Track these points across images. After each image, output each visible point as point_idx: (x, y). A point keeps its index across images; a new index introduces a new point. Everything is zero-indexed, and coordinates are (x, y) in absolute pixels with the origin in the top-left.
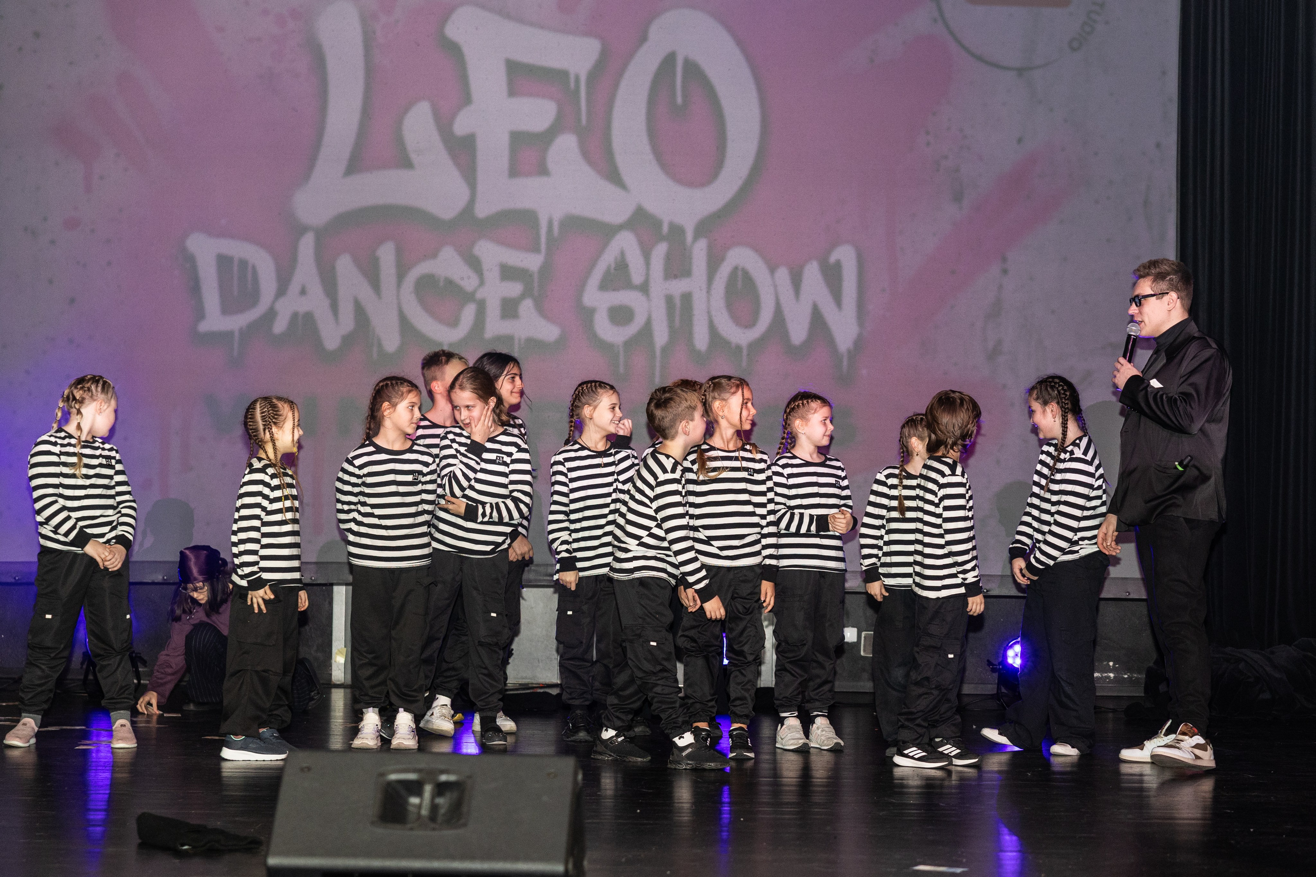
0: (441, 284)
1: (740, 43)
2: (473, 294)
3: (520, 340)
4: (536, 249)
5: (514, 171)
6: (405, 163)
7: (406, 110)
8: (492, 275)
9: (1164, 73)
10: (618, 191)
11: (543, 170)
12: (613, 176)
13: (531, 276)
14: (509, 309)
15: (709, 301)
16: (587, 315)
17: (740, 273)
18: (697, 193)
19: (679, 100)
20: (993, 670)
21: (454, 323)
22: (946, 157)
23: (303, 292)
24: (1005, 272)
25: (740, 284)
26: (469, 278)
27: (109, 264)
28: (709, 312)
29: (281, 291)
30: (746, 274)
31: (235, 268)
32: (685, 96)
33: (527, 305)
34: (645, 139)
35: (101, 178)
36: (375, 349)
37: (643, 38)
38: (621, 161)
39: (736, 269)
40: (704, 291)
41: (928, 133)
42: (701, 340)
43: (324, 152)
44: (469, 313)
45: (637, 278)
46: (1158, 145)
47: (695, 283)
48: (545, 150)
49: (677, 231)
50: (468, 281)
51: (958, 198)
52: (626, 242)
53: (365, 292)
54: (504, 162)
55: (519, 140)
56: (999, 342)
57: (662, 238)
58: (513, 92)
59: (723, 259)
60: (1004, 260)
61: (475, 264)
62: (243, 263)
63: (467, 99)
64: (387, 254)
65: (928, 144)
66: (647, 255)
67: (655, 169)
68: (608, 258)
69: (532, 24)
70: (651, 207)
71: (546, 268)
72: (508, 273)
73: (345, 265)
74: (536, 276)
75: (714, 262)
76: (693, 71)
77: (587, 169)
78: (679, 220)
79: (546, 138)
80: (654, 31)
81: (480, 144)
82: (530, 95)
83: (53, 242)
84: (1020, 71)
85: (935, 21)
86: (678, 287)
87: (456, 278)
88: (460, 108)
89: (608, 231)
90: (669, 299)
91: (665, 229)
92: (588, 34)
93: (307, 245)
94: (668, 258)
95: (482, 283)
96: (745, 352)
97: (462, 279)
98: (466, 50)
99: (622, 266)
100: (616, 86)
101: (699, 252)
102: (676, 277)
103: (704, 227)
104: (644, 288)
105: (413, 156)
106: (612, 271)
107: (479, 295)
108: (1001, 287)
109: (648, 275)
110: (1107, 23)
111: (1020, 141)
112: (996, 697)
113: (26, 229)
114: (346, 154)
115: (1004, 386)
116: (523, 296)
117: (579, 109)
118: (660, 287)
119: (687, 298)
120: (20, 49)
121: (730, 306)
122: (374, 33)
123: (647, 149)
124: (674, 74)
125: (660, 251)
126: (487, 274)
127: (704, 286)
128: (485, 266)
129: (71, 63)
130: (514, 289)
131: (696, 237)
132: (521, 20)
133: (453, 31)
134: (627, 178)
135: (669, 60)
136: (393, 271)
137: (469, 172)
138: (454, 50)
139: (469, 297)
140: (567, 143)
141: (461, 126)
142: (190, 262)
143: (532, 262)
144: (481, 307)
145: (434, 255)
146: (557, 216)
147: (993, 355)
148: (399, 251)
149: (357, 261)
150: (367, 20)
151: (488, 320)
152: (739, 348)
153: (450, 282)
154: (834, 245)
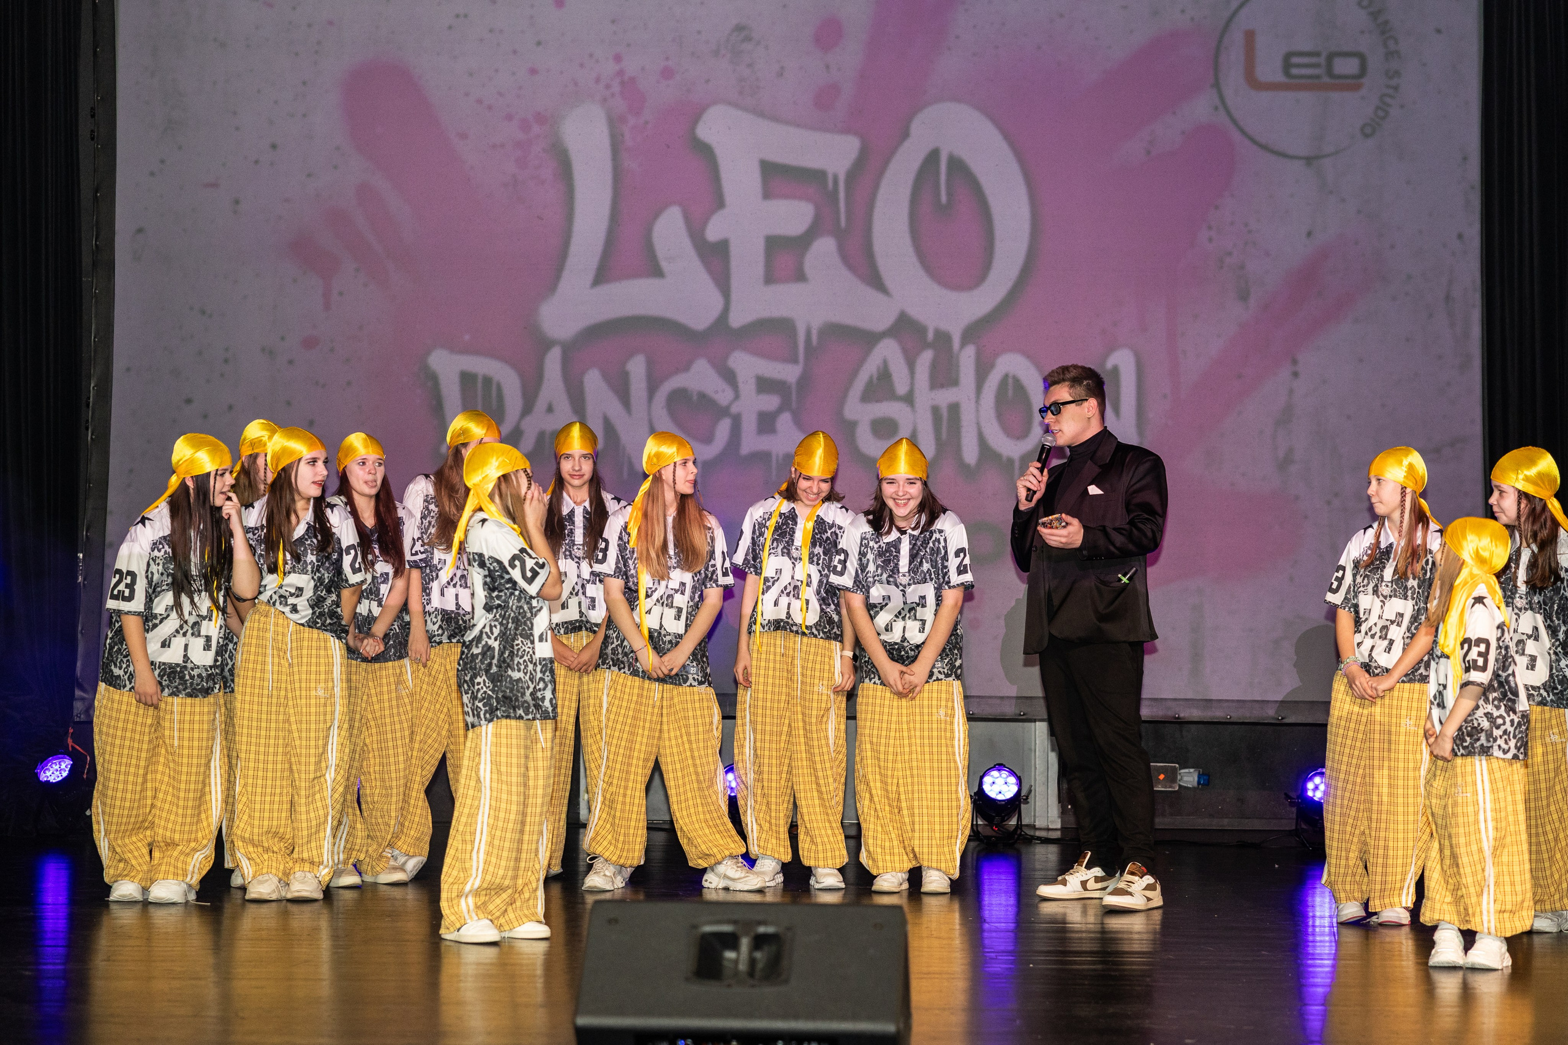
0: (695, 398)
1: (1007, 136)
2: (728, 407)
3: (777, 456)
4: (794, 360)
5: (770, 279)
6: (657, 272)
7: (656, 215)
8: (748, 387)
9: (1465, 159)
10: (879, 296)
11: (800, 276)
12: (875, 281)
13: (789, 387)
14: (766, 423)
15: (977, 411)
16: (850, 427)
17: (1010, 381)
18: (964, 297)
19: (944, 199)
20: (1292, 804)
21: (708, 439)
22: (1230, 254)
23: (550, 409)
24: (1296, 374)
25: (1010, 393)
26: (723, 391)
27: (349, 383)
28: (978, 424)
29: (527, 409)
30: (1017, 382)
31: (480, 385)
32: (950, 194)
33: (785, 420)
34: (907, 240)
35: (341, 294)
36: (625, 469)
37: (905, 135)
38: (883, 264)
39: (1006, 376)
40: (973, 400)
41: (1210, 228)
42: (970, 453)
43: (572, 261)
44: (723, 429)
45: (901, 389)
46: (1460, 236)
47: (963, 393)
48: (802, 256)
49: (943, 339)
50: (723, 395)
51: (1244, 296)
52: (889, 351)
53: (614, 408)
54: (760, 269)
55: (774, 245)
56: (1291, 451)
57: (926, 345)
58: (767, 195)
59: (992, 366)
60: (1295, 362)
61: (730, 377)
62: (488, 381)
63: (719, 202)
64: (637, 367)
65: (1210, 240)
66: (911, 365)
67: (921, 272)
68: (870, 368)
69: (787, 123)
70: (914, 312)
71: (804, 381)
72: (765, 385)
73: (593, 381)
74: (794, 387)
75: (982, 371)
76: (957, 166)
77: (845, 272)
78: (944, 326)
79: (802, 243)
80: (916, 127)
81: (735, 250)
82: (786, 196)
83: (291, 362)
84: (1309, 160)
85: (1216, 108)
86: (944, 397)
87: (709, 391)
88: (713, 212)
89: (869, 339)
90: (936, 411)
91: (930, 335)
92: (846, 130)
93: (553, 361)
94: (934, 366)
95: (737, 397)
96: (1017, 465)
97: (717, 392)
98: (719, 152)
99: (885, 375)
100: (876, 186)
101: (967, 358)
102: (942, 386)
103: (971, 333)
104: (909, 399)
105: (664, 264)
106: (875, 381)
107: (734, 409)
108: (1291, 391)
109: (912, 384)
110: (1402, 107)
111: (1309, 234)
112: (1296, 833)
113: (263, 350)
114: (594, 261)
115: (1297, 498)
116: (780, 410)
117: (838, 212)
118: (925, 397)
119: (955, 409)
120: (256, 162)
121: (1000, 416)
122: (622, 135)
123: (910, 251)
124: (937, 173)
125: (926, 358)
126: (741, 385)
127: (973, 395)
128: (740, 379)
129: (309, 175)
130: (771, 402)
131: (963, 344)
132: (776, 119)
133: (704, 132)
134: (889, 283)
135: (933, 156)
136: (643, 385)
137: (723, 282)
138: (706, 152)
139: (723, 412)
140: (825, 246)
141: (714, 232)
142: (434, 378)
143: (790, 373)
144: (737, 421)
145: (687, 368)
146: (816, 323)
147: (1284, 464)
148: (650, 364)
149: (606, 377)
150: (614, 123)
151: (744, 435)
152: (1010, 461)
153: (702, 396)
154: (1111, 349)
